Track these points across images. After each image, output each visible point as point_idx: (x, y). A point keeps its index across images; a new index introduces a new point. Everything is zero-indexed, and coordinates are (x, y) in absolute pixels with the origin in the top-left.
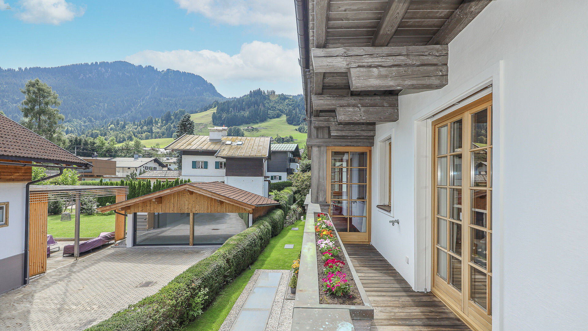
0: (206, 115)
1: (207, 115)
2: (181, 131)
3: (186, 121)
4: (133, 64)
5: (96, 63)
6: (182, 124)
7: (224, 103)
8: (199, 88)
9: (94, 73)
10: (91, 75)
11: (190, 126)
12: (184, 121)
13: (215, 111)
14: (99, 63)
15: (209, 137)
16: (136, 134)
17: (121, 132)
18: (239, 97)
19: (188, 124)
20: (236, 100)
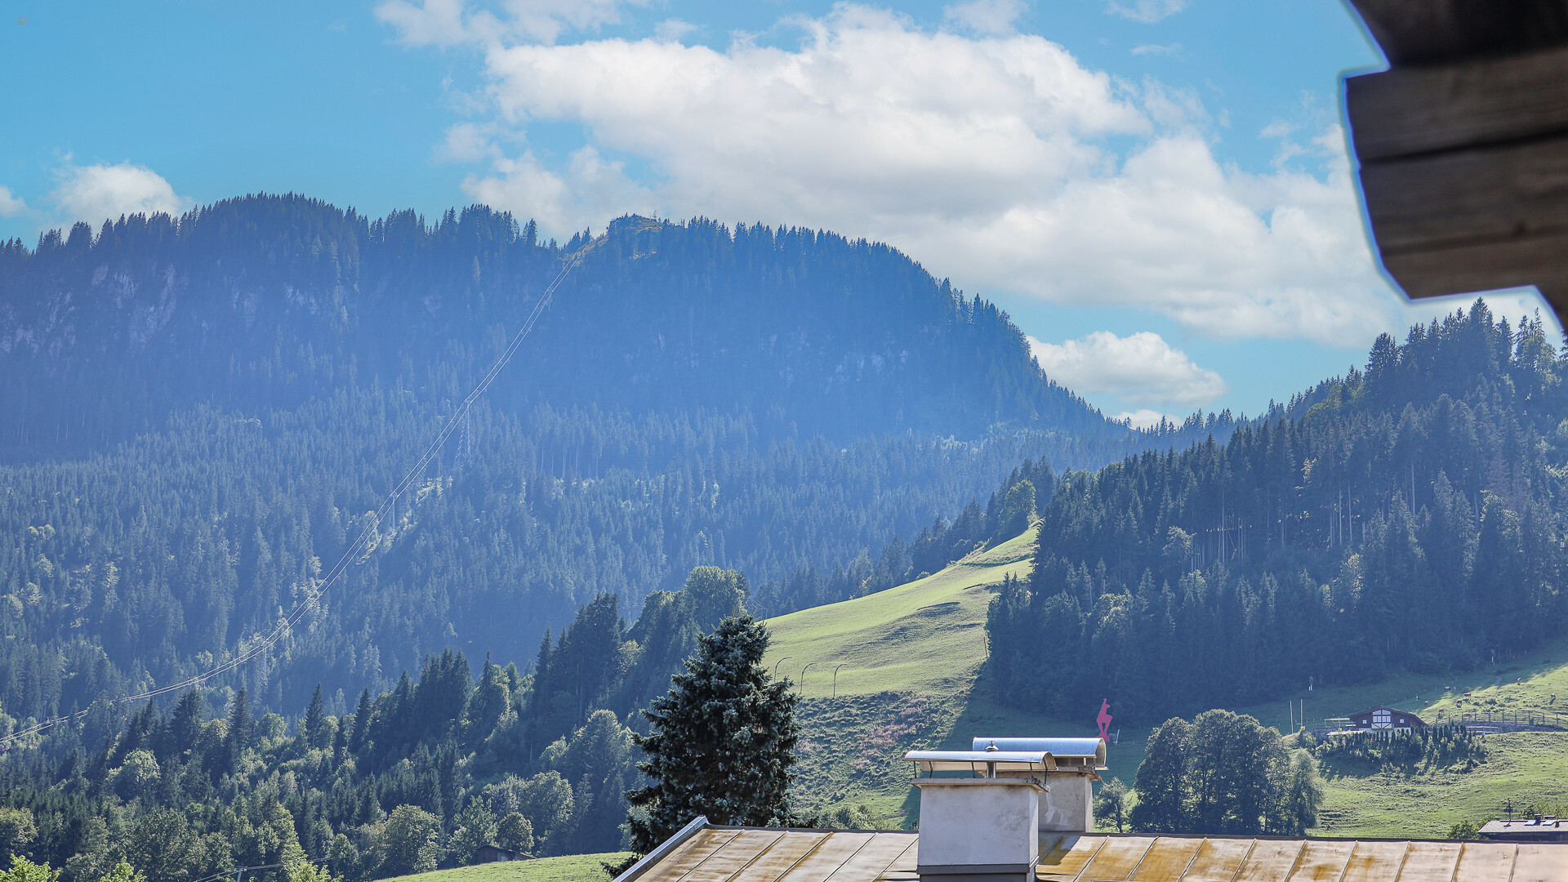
0: (931, 613)
1: (948, 608)
2: (670, 788)
3: (724, 694)
4: (351, 213)
5: (81, 230)
6: (685, 720)
7: (1108, 482)
8: (877, 360)
9: (53, 319)
10: (29, 335)
11: (760, 741)
12: (707, 693)
13: (1023, 570)
14: (96, 231)
15: (915, 849)
16: (314, 825)
17: (199, 807)
18: (1265, 411)
19: (743, 718)
20: (1223, 441)
